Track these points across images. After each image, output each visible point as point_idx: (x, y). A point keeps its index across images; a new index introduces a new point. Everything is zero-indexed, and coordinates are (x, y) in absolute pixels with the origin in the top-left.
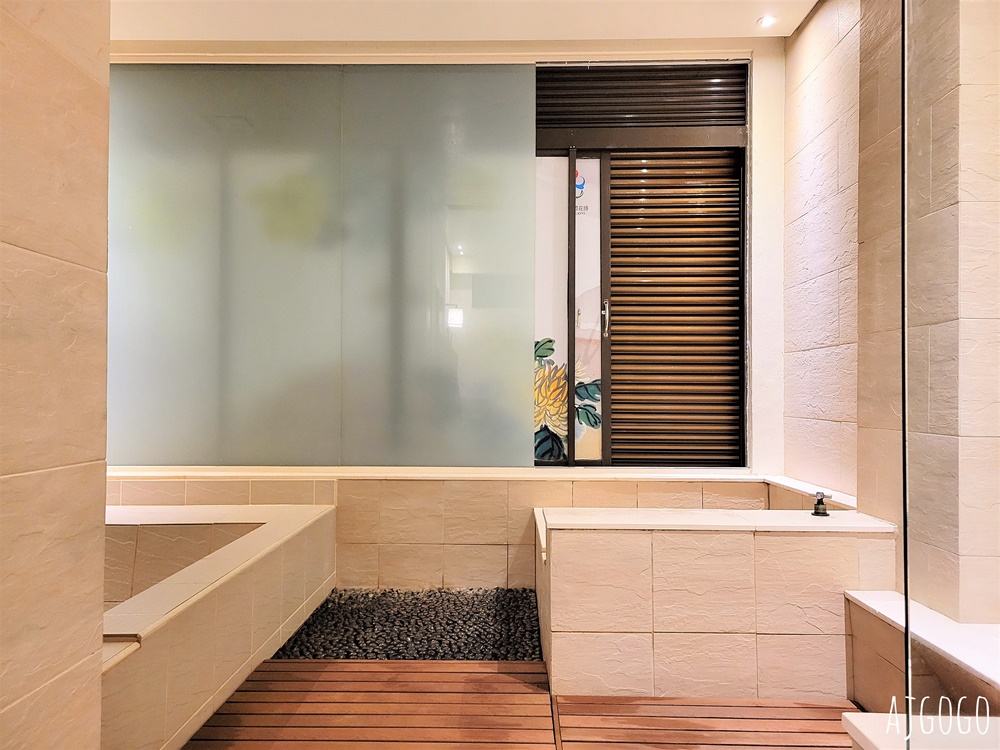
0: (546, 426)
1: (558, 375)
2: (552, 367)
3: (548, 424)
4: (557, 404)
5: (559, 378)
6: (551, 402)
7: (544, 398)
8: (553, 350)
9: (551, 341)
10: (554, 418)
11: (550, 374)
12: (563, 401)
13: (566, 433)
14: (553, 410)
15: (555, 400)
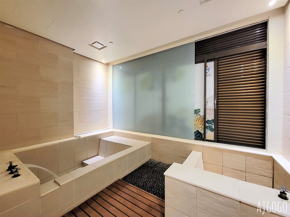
3: (199, 130)
4: (201, 125)
5: (201, 119)
6: (199, 124)
9: (199, 109)
11: (199, 117)
12: (203, 124)
13: (203, 132)
14: (200, 126)
15: (200, 124)
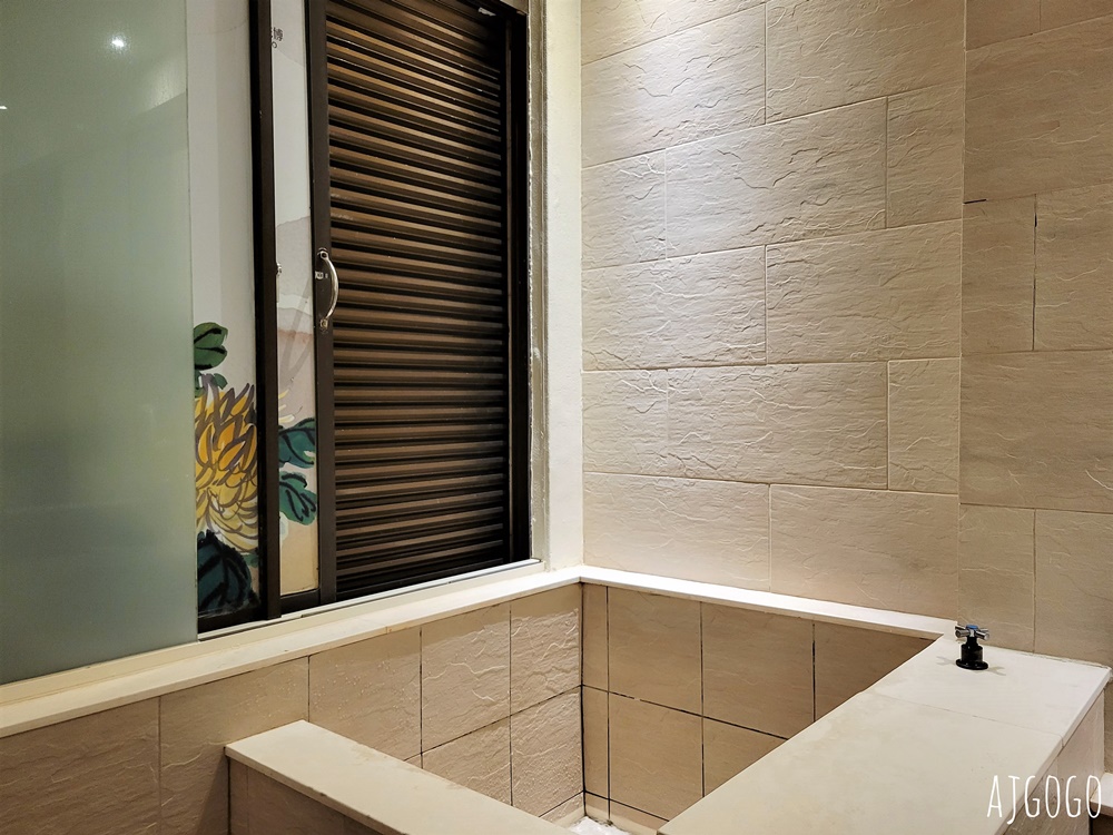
0: (211, 535)
1: (235, 410)
2: (223, 392)
3: (215, 528)
4: (234, 479)
5: (237, 418)
6: (220, 475)
7: (205, 466)
8: (223, 352)
9: (217, 330)
10: (228, 513)
11: (217, 407)
12: (248, 471)
13: (254, 544)
14: (224, 494)
15: (230, 469)
